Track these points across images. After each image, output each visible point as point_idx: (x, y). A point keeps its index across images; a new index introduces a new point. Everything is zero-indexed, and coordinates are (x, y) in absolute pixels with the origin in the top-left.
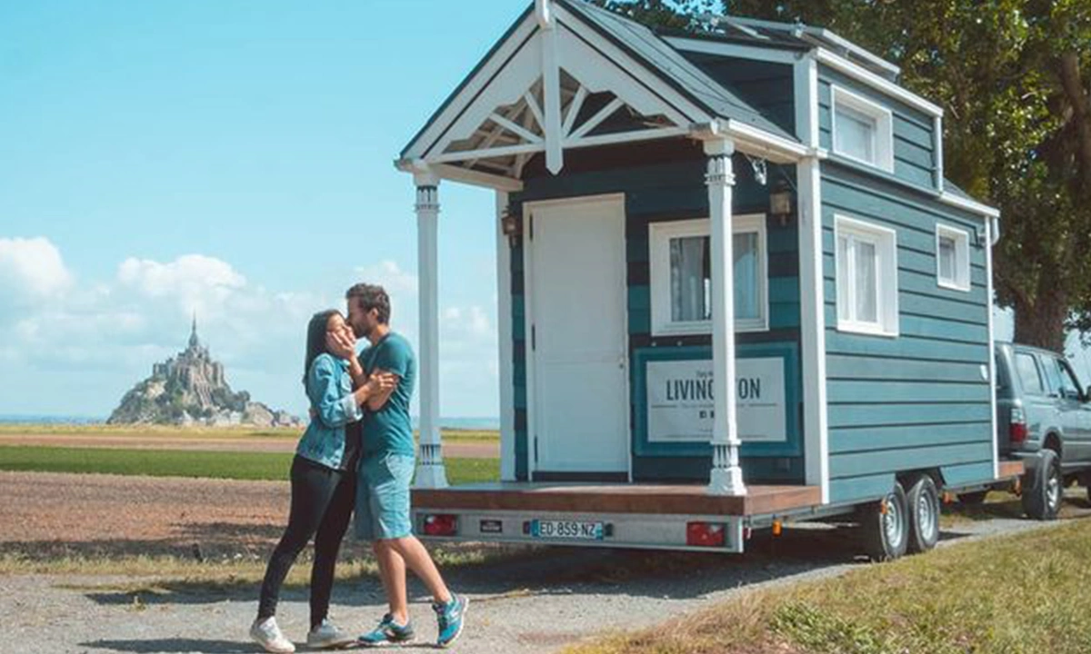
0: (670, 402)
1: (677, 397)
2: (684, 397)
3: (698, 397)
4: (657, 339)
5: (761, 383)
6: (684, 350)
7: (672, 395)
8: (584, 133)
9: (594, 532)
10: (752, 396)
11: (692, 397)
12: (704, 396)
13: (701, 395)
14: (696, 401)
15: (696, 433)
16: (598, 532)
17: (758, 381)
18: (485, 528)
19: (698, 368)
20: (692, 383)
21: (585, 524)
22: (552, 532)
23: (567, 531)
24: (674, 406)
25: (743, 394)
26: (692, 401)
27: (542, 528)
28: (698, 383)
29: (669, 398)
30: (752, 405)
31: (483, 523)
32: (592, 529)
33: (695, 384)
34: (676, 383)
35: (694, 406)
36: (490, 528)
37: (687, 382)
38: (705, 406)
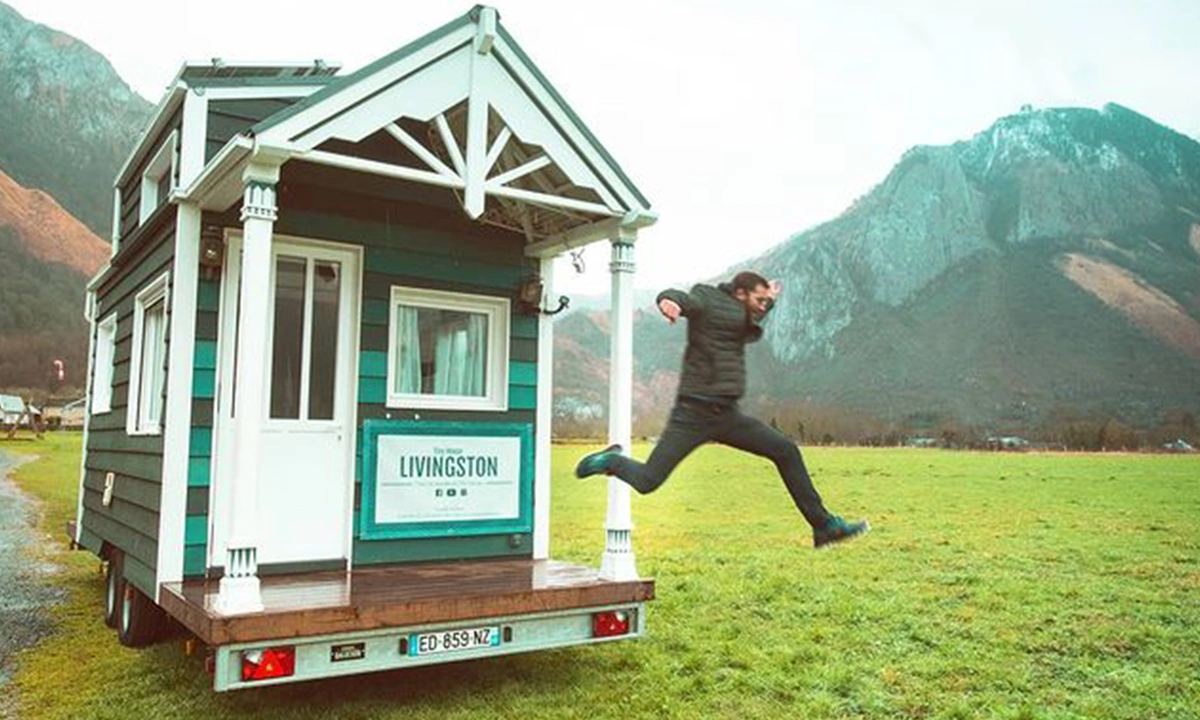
0: (404, 480)
1: (411, 475)
2: (420, 474)
3: (434, 475)
4: (392, 410)
5: (499, 462)
6: (421, 425)
7: (407, 472)
8: (505, 181)
9: (488, 639)
10: (489, 474)
11: (428, 475)
12: (441, 474)
13: (437, 472)
14: (432, 479)
15: (434, 512)
16: (493, 637)
17: (496, 459)
18: (337, 656)
19: (435, 445)
20: (429, 459)
21: (478, 631)
22: (435, 646)
23: (455, 642)
24: (409, 484)
25: (481, 471)
26: (428, 479)
27: (423, 644)
28: (435, 460)
29: (403, 475)
30: (490, 483)
31: (335, 649)
32: (487, 635)
33: (432, 462)
34: (411, 459)
35: (431, 484)
36: (347, 655)
37: (424, 459)
38: (441, 484)
